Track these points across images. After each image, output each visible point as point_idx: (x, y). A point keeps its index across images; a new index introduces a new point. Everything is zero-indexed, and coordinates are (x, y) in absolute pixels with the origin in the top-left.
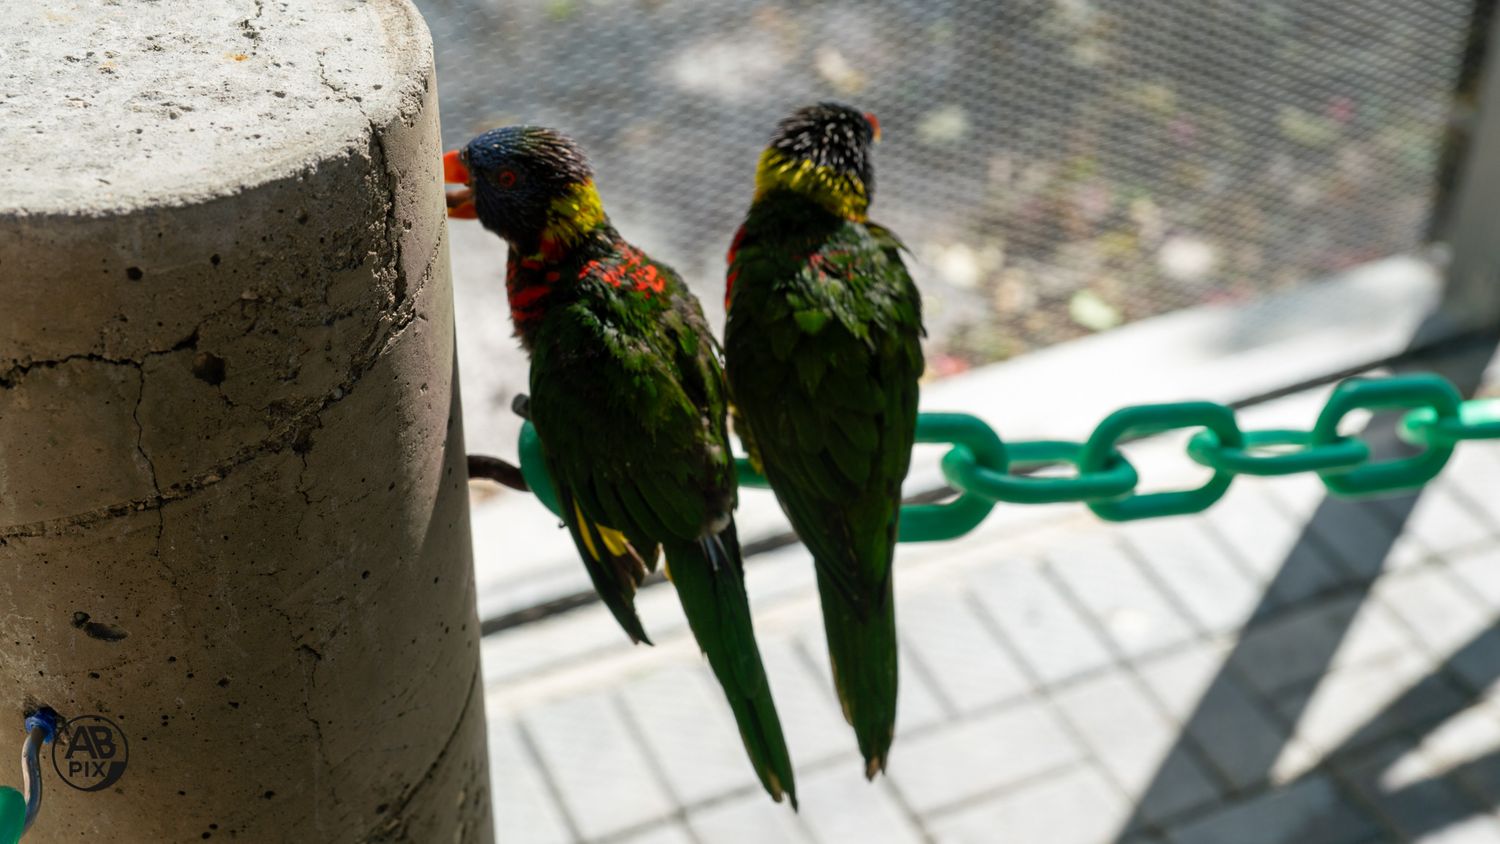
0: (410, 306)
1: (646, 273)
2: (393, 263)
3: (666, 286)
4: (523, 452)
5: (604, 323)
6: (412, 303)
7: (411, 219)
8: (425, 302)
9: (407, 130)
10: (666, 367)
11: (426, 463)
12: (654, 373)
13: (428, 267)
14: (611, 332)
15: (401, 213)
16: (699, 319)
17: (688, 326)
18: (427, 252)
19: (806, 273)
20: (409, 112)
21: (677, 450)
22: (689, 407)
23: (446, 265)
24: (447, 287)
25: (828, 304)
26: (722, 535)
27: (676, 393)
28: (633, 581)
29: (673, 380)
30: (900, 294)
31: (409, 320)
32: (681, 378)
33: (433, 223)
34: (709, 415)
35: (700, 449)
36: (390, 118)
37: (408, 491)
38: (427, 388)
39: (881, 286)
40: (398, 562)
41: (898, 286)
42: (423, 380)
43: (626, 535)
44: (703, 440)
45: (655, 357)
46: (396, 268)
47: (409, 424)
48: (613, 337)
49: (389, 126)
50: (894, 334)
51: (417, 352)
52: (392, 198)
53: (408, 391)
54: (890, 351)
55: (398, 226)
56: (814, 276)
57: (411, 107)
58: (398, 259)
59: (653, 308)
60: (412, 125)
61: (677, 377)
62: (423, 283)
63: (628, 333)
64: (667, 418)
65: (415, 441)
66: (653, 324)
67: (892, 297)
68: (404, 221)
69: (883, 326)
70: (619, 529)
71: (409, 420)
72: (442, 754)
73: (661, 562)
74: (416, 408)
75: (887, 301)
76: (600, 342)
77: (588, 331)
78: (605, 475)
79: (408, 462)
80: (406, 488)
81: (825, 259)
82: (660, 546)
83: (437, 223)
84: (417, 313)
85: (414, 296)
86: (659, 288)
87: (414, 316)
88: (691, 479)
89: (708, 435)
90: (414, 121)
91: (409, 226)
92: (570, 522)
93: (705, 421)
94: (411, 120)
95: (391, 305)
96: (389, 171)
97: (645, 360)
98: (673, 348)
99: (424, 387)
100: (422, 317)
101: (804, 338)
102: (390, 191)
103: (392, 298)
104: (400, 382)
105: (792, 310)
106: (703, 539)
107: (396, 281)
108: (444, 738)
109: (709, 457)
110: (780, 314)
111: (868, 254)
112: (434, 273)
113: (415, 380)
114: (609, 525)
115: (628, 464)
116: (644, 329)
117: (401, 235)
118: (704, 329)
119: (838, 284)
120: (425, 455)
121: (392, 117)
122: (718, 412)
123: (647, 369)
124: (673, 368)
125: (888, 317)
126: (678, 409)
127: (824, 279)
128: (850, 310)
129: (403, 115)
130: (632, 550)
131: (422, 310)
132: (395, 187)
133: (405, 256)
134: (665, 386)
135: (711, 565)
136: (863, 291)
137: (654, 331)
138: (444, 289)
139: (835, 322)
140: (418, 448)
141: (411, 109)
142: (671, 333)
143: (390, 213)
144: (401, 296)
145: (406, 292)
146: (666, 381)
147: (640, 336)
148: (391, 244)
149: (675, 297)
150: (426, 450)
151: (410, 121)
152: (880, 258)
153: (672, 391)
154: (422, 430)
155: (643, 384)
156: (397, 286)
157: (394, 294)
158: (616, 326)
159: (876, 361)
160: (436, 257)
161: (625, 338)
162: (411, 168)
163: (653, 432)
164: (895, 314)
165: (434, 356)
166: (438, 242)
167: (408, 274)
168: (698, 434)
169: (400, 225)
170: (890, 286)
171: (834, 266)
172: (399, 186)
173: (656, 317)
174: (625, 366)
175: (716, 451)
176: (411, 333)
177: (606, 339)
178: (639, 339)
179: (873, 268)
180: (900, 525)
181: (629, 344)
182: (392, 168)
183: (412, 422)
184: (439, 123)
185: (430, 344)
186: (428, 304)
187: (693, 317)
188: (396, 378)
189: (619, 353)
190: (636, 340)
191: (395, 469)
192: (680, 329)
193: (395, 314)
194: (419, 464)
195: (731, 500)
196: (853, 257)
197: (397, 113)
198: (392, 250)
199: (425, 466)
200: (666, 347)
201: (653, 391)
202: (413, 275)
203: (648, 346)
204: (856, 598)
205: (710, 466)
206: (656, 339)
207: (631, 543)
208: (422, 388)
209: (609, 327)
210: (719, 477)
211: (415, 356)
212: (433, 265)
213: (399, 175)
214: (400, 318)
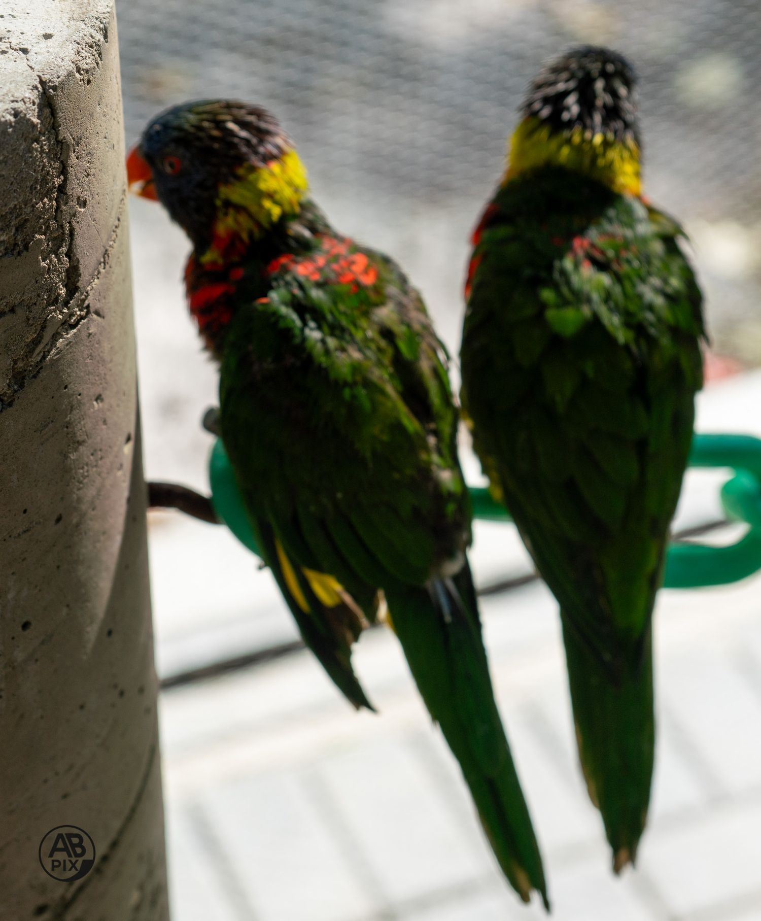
0: (83, 301)
1: (353, 263)
2: (64, 249)
3: (378, 277)
4: (215, 478)
5: (305, 324)
6: (86, 297)
7: (86, 195)
8: (102, 295)
9: (83, 88)
10: (382, 376)
11: (99, 491)
12: (368, 384)
13: (106, 253)
14: (313, 335)
15: (74, 189)
16: (421, 317)
17: (409, 326)
18: (104, 236)
19: (568, 264)
20: (85, 67)
21: (396, 476)
22: (411, 424)
23: (125, 253)
24: (127, 278)
25: (589, 300)
26: (456, 579)
27: (395, 408)
28: (349, 635)
29: (390, 389)
30: (678, 292)
31: (82, 318)
32: (400, 388)
33: (112, 200)
34: (436, 433)
35: (426, 473)
36: (63, 73)
37: (78, 525)
38: (102, 400)
39: (655, 281)
40: (65, 611)
41: (675, 283)
42: (97, 390)
43: (340, 580)
44: (429, 463)
45: (368, 364)
46: (67, 255)
47: (80, 443)
48: (316, 341)
49: (62, 83)
50: (665, 341)
51: (91, 356)
52: (64, 171)
53: (79, 402)
54: (658, 362)
55: (71, 203)
56: (577, 265)
57: (88, 61)
58: (71, 244)
59: (362, 302)
60: (89, 82)
61: (395, 388)
62: (99, 273)
63: (332, 334)
64: (385, 438)
65: (87, 465)
66: (363, 323)
67: (667, 296)
68: (79, 198)
69: (652, 331)
70: (331, 571)
71: (80, 439)
72: (114, 845)
73: (383, 610)
74: (88, 424)
75: (659, 301)
76: (301, 349)
77: (286, 334)
78: (312, 508)
79: (79, 489)
80: (75, 521)
81: (593, 246)
82: (381, 594)
83: (117, 201)
84: (92, 310)
85: (89, 288)
86: (368, 280)
87: (88, 313)
88: (416, 511)
89: (435, 458)
90: (91, 78)
91: (84, 204)
92: (271, 561)
93: (432, 440)
94: (87, 76)
95: (60, 299)
96: (60, 138)
97: (356, 368)
98: (390, 351)
99: (99, 398)
100: (98, 313)
101: (556, 342)
102: (62, 162)
103: (63, 291)
104: (71, 392)
105: (543, 307)
106: (433, 585)
107: (67, 271)
108: (116, 824)
109: (437, 485)
110: (529, 311)
111: (644, 240)
112: (112, 261)
113: (88, 390)
114: (319, 568)
115: (339, 495)
116: (353, 330)
117: (74, 215)
118: (428, 330)
119: (605, 279)
120: (98, 481)
121: (65, 73)
122: (446, 429)
123: (358, 378)
124: (391, 375)
125: (660, 319)
126: (398, 427)
127: (587, 271)
128: (615, 309)
129: (78, 70)
130: (348, 599)
131: (98, 305)
132: (68, 157)
133: (78, 241)
134: (379, 398)
135: (441, 616)
136: (634, 286)
137: (364, 330)
138: (124, 280)
139: (595, 324)
140: (91, 473)
141: (87, 63)
142: (387, 333)
143: (62, 189)
144: (72, 288)
145: (79, 284)
146: (383, 392)
147: (347, 337)
148: (62, 226)
149: (392, 289)
150: (99, 475)
151: (86, 78)
152: (657, 247)
153: (389, 404)
154: (95, 450)
155: (354, 397)
156: (68, 276)
157: (66, 286)
158: (319, 328)
159: (642, 373)
160: (114, 241)
161: (332, 342)
162: (87, 134)
163: (368, 455)
164: (667, 314)
165: (111, 361)
166: (116, 223)
167: (81, 261)
168: (424, 456)
169: (73, 203)
170: (665, 281)
171: (603, 252)
172: (73, 156)
173: (366, 314)
174: (332, 375)
175: (446, 476)
176: (84, 334)
177: (309, 344)
178: (348, 342)
179: (647, 259)
180: (667, 570)
181: (336, 349)
182: (65, 134)
183: (84, 441)
184: (119, 80)
185: (106, 346)
186: (105, 298)
187: (414, 315)
188: (66, 387)
189: (323, 360)
190: (344, 344)
191: (62, 499)
192: (399, 329)
193: (65, 311)
194: (91, 492)
195: (465, 536)
196: (626, 244)
197: (72, 67)
198: (63, 233)
199: (98, 495)
200: (380, 350)
201: (367, 404)
202: (86, 265)
203: (360, 350)
204: (607, 657)
205: (439, 496)
206: (366, 340)
207: (348, 589)
208: (96, 400)
209: (312, 329)
210: (451, 508)
211: (88, 361)
212: (112, 252)
213: (73, 142)
214: (71, 315)
